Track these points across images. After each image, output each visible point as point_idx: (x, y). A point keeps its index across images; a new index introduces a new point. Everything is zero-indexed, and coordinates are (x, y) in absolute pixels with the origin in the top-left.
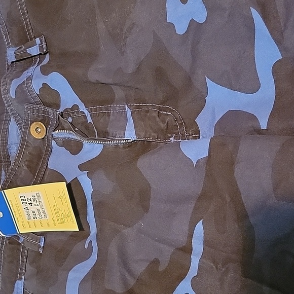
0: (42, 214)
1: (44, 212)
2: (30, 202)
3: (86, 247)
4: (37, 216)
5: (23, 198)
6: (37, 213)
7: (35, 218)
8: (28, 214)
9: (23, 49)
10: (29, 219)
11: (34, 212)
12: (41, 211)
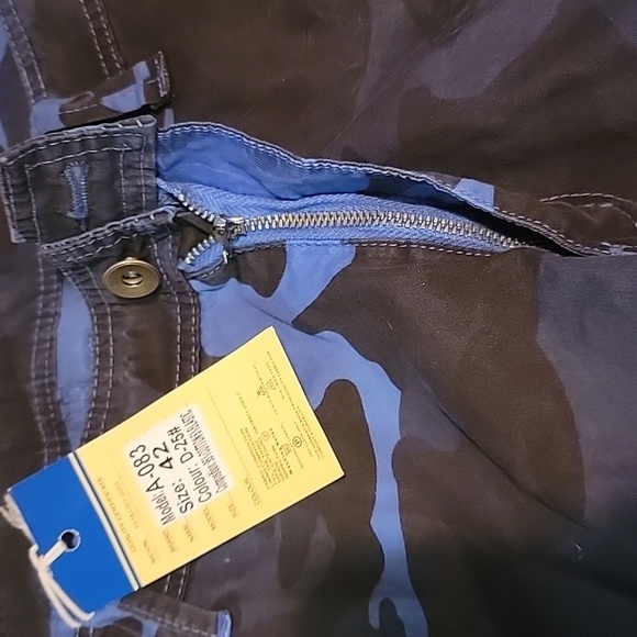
0: (210, 481)
1: (215, 471)
2: (163, 456)
3: (375, 622)
4: (194, 495)
5: (138, 455)
6: (190, 485)
7: (187, 506)
8: (162, 503)
9: (88, 99)
10: (168, 519)
11: (179, 489)
12: (205, 471)
